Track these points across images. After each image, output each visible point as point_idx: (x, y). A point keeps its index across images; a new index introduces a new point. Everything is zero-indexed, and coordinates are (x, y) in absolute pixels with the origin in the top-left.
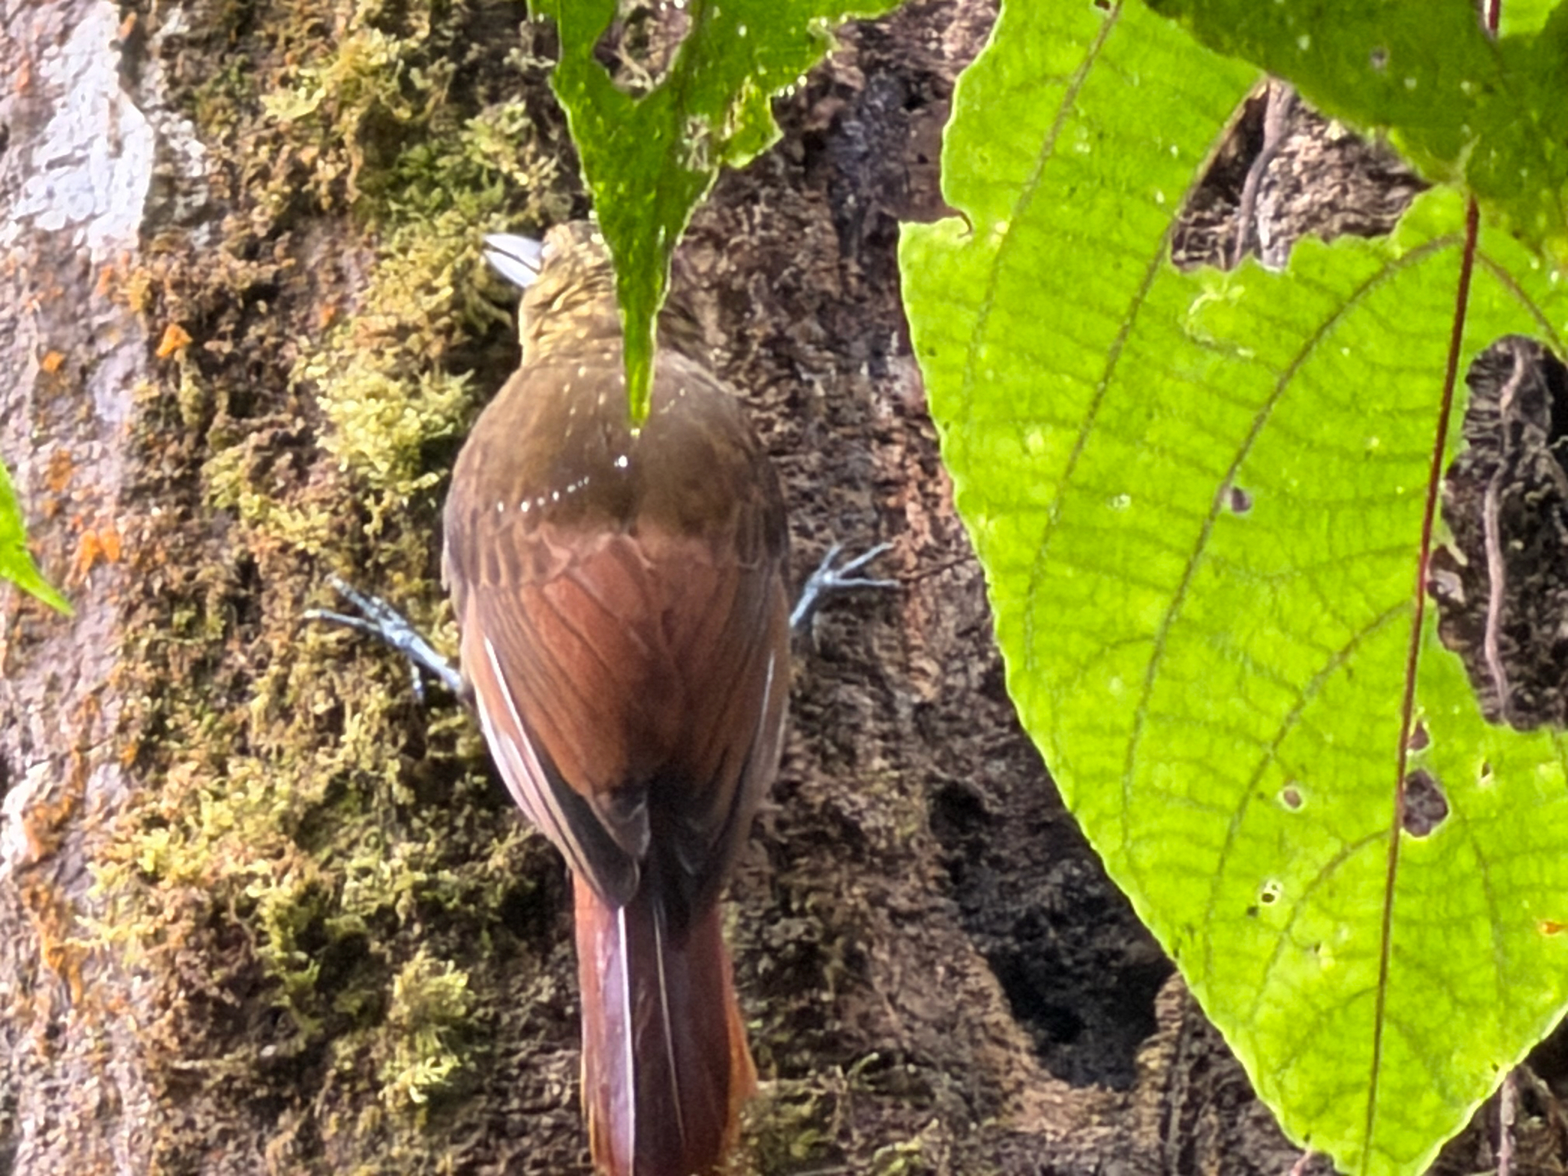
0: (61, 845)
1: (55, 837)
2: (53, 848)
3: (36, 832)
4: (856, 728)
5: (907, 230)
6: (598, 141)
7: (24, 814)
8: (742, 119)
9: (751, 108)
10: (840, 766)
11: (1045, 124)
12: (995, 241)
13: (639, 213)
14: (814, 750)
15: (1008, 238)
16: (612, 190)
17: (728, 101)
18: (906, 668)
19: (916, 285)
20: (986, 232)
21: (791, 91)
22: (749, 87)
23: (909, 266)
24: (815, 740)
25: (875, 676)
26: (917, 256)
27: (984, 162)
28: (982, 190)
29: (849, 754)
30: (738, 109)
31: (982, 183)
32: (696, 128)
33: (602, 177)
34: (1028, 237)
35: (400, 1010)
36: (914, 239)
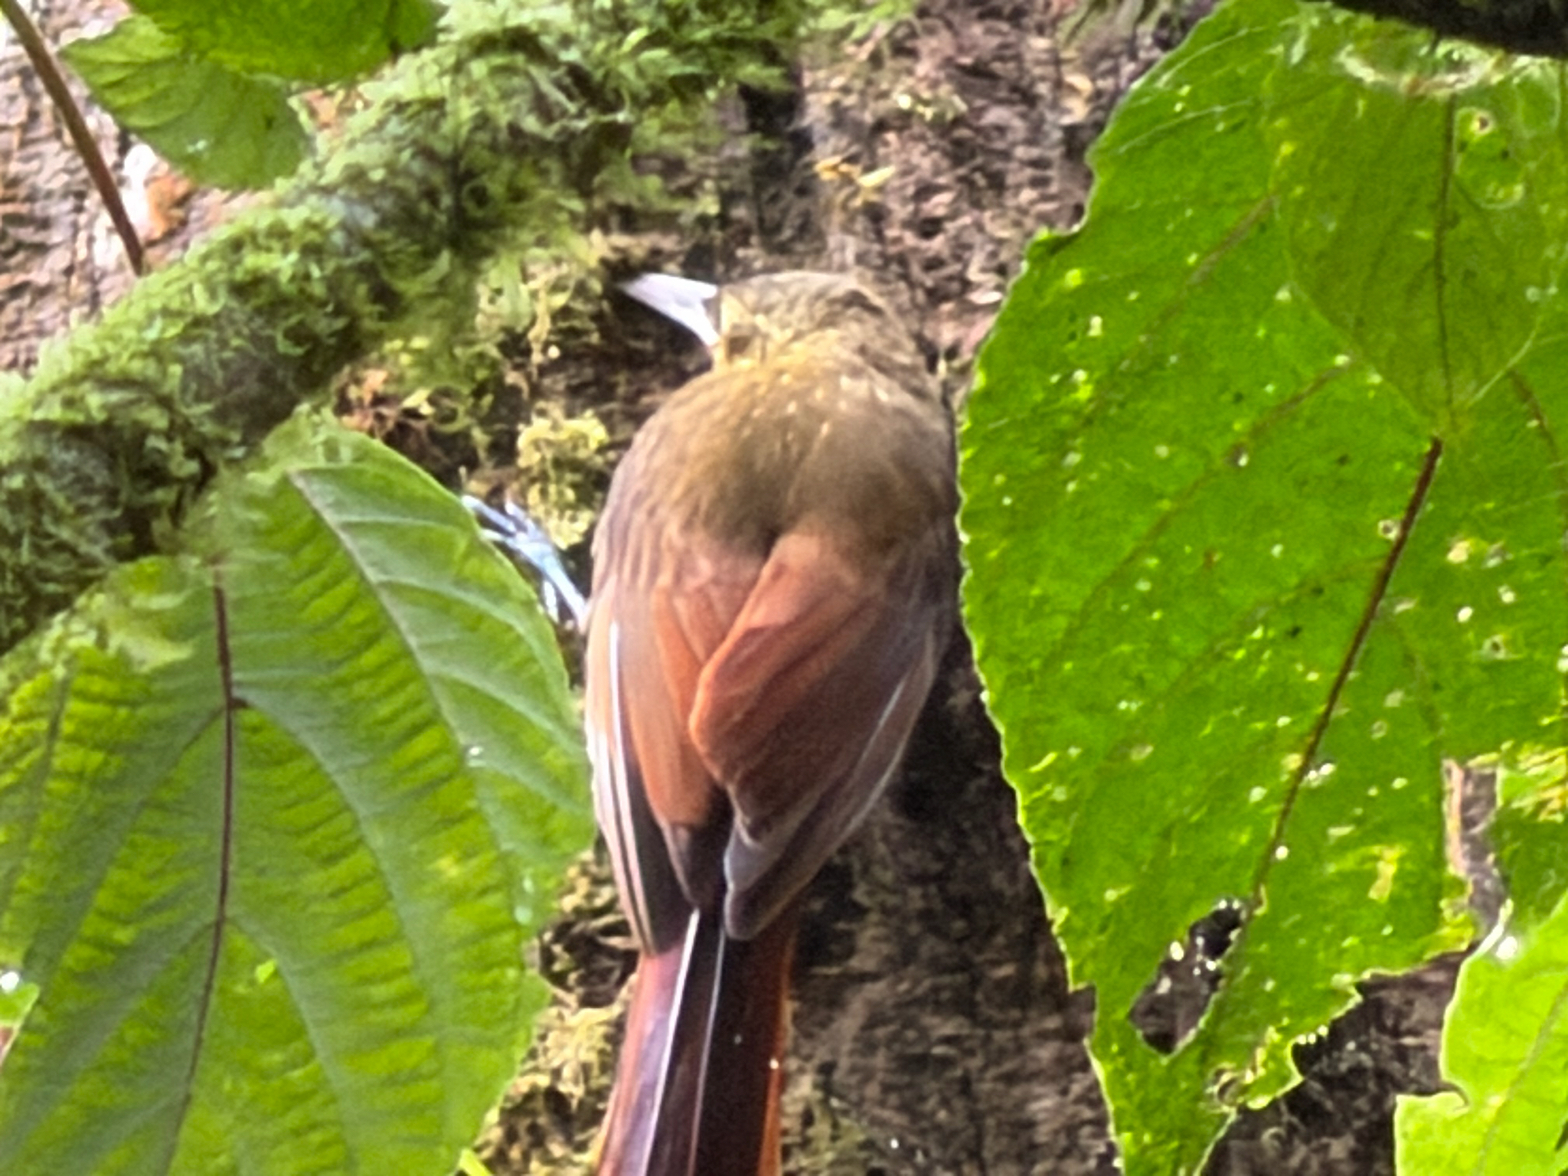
0: (184, 223)
1: (178, 213)
2: (175, 225)
3: (159, 206)
4: (1006, 155)
5: (1403, 1103)
6: (1129, 1096)
7: (147, 183)
8: (1265, 1065)
9: (1274, 1055)
10: (988, 196)
11: (1543, 1009)
12: (1489, 1114)
13: (1161, 1160)
14: (961, 179)
15: (1502, 1113)
16: (1137, 1140)
17: (1251, 1048)
18: (1059, 85)
19: (1410, 1154)
20: (1482, 1104)
21: (1312, 1039)
22: (1272, 1035)
23: (1405, 1135)
24: (962, 171)
25: (1025, 97)
26: (1412, 1127)
27: (1483, 1042)
28: (1479, 1068)
29: (997, 182)
30: (1261, 1055)
31: (1481, 1060)
32: (1219, 1073)
33: (1130, 1128)
34: (1523, 1108)
35: (528, 457)
36: (1411, 1111)
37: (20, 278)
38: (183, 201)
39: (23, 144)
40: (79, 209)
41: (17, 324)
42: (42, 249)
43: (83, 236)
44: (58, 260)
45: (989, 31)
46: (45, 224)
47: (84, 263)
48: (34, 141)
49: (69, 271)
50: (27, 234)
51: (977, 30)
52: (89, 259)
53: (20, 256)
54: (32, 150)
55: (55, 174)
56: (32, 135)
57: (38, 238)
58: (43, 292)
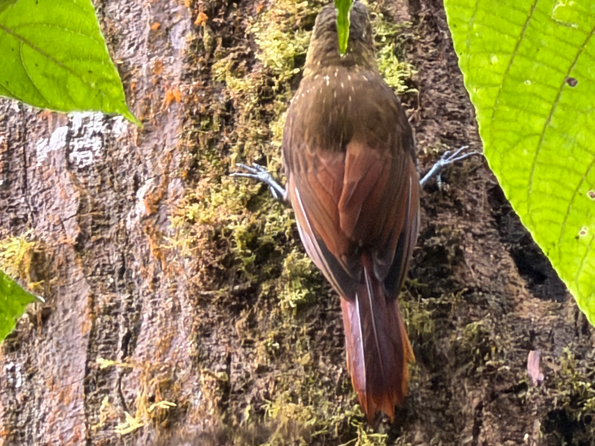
0: (158, 210)
1: (157, 207)
2: (155, 211)
3: (149, 204)
7: (144, 198)
35: (286, 272)
37: (99, 237)
38: (158, 203)
39: (100, 192)
40: (120, 212)
41: (100, 252)
42: (108, 226)
43: (122, 220)
44: (113, 230)
45: (452, 124)
46: (109, 218)
47: (122, 230)
48: (104, 190)
49: (117, 233)
50: (102, 222)
51: (448, 123)
52: (124, 227)
53: (99, 230)
54: (103, 194)
55: (112, 200)
56: (103, 188)
57: (106, 223)
58: (109, 240)
